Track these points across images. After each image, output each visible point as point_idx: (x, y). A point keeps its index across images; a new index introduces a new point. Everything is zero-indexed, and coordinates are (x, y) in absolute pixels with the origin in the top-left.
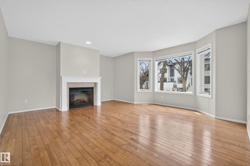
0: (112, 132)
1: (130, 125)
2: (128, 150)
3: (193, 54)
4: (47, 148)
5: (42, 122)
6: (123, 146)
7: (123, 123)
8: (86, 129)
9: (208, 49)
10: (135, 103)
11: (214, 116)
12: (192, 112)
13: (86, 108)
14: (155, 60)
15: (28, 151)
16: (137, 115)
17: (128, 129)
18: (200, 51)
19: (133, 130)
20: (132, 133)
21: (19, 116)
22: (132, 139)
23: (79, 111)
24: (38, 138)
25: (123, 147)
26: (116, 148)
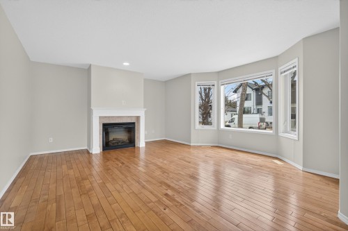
0: (145, 183)
1: (171, 175)
2: (154, 209)
3: (274, 74)
4: (58, 200)
5: (64, 167)
6: (149, 203)
7: (164, 172)
8: (113, 179)
9: (293, 67)
10: (191, 144)
11: (301, 168)
12: (270, 160)
13: (124, 150)
14: (220, 84)
15: (36, 202)
16: (187, 162)
17: (167, 181)
18: (283, 70)
19: (172, 182)
20: (169, 186)
21: (41, 158)
22: (166, 195)
23: (114, 154)
24: (52, 187)
25: (150, 205)
26: (140, 205)
